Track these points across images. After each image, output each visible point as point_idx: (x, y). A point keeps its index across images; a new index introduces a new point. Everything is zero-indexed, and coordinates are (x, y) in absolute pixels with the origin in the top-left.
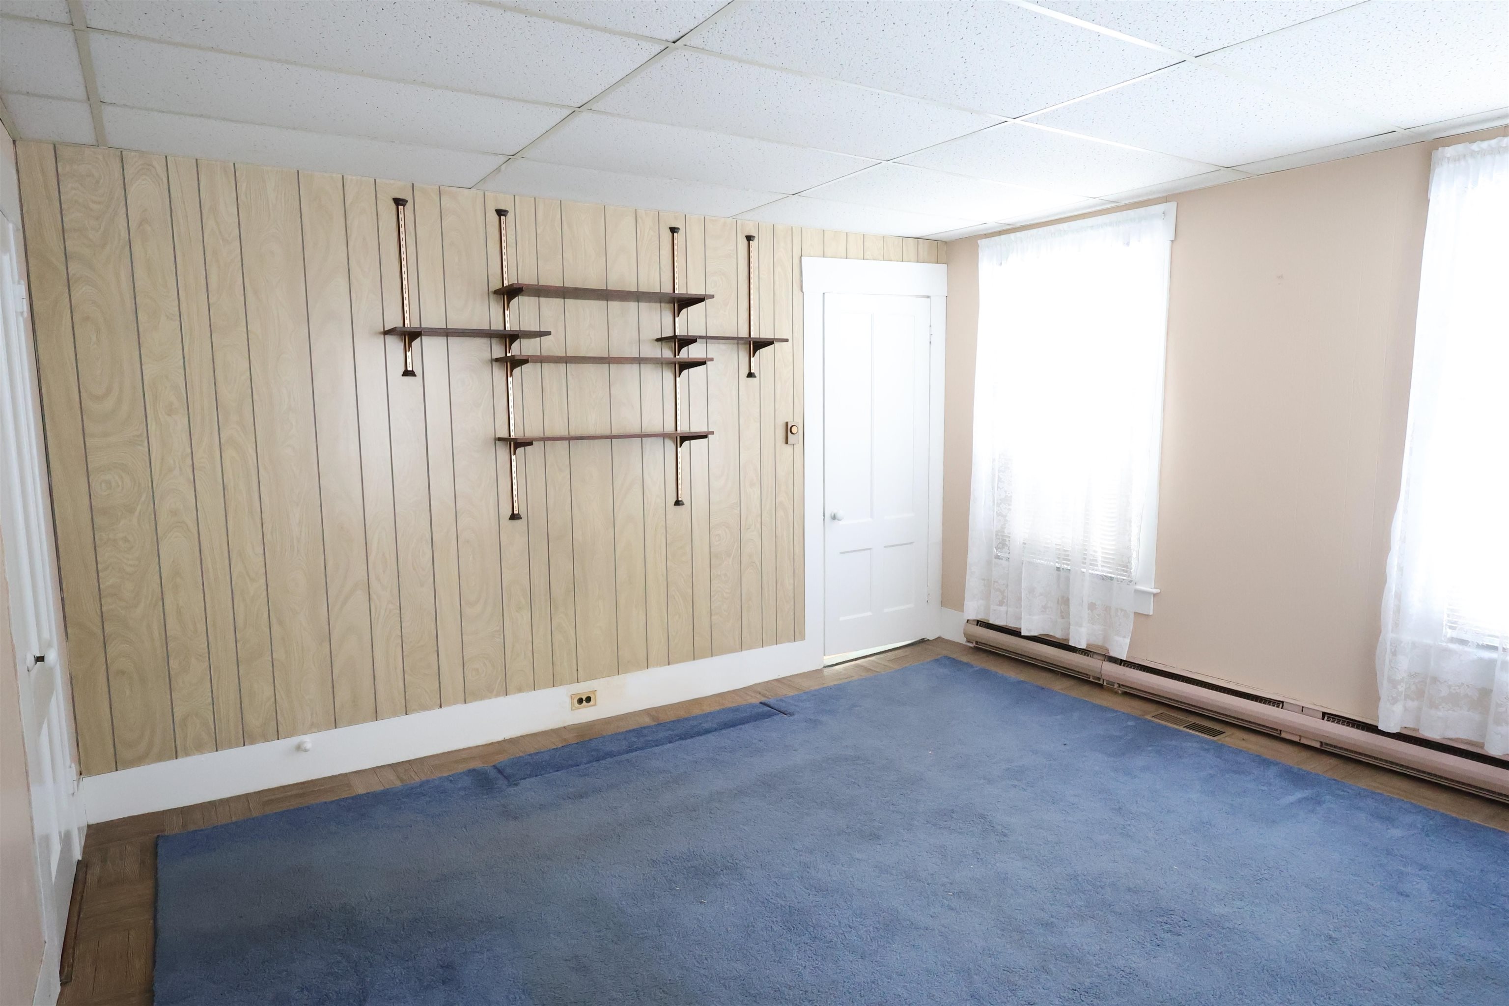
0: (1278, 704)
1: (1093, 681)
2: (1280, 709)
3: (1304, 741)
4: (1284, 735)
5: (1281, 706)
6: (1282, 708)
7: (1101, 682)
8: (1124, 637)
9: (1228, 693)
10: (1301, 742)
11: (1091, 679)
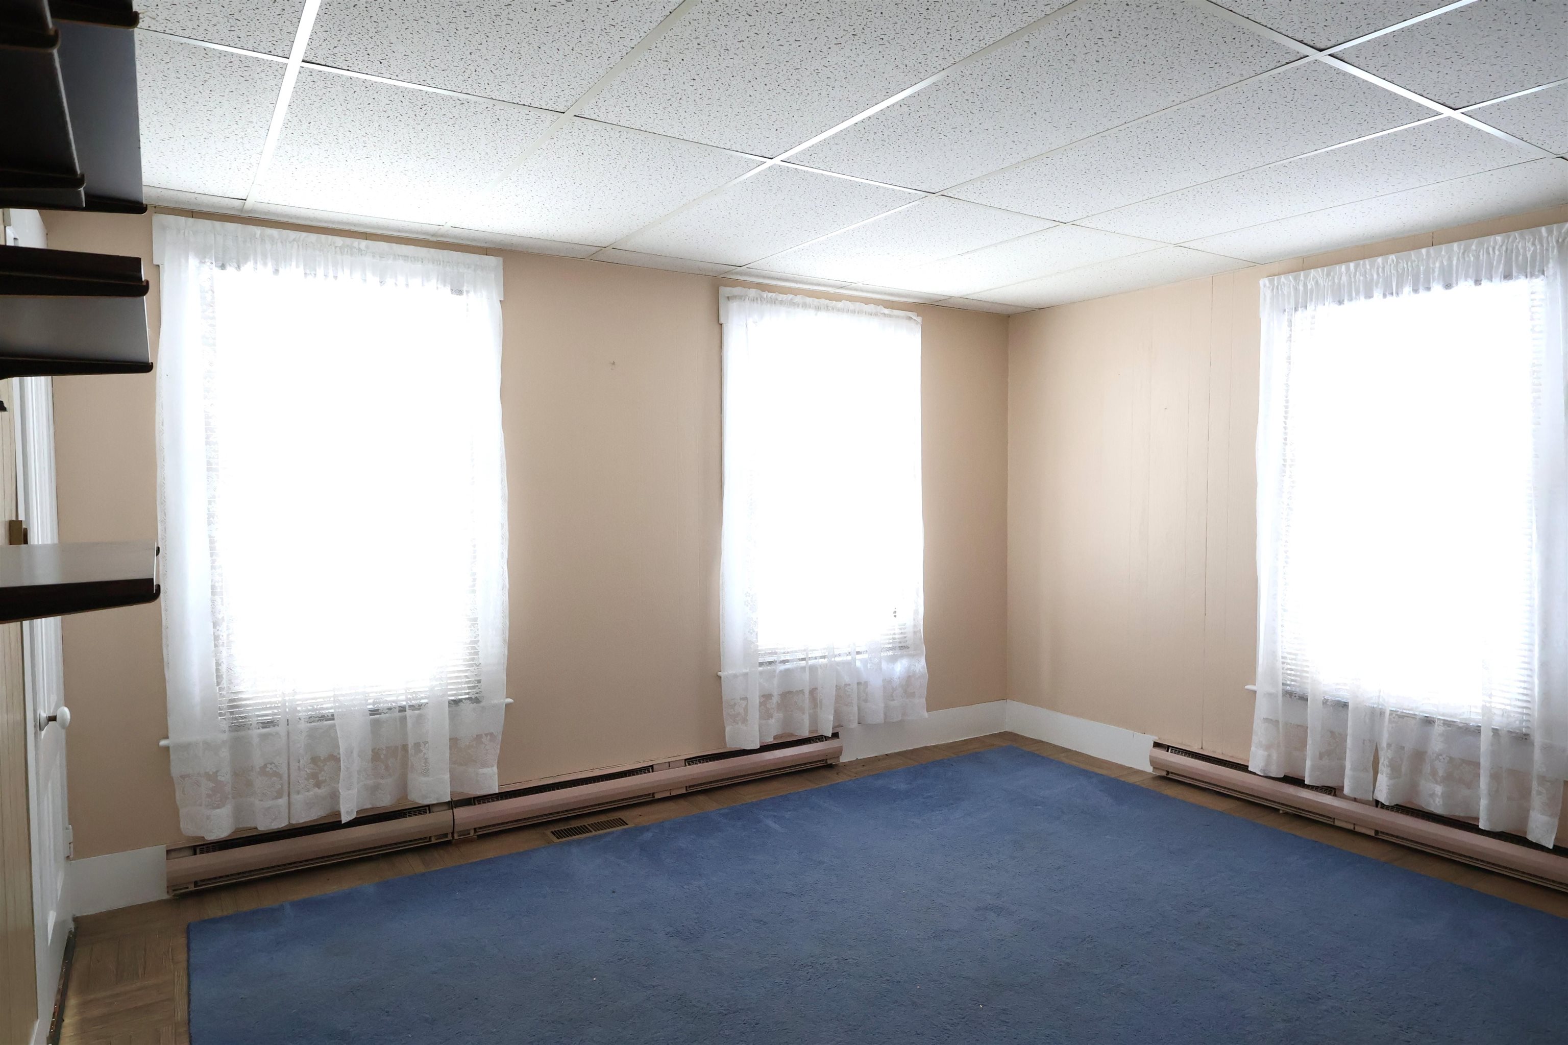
0: (649, 769)
1: (437, 841)
2: (651, 773)
3: (674, 793)
4: (657, 796)
5: (651, 770)
6: (653, 772)
7: (450, 838)
8: (492, 766)
9: (607, 780)
10: (672, 795)
11: (434, 841)
